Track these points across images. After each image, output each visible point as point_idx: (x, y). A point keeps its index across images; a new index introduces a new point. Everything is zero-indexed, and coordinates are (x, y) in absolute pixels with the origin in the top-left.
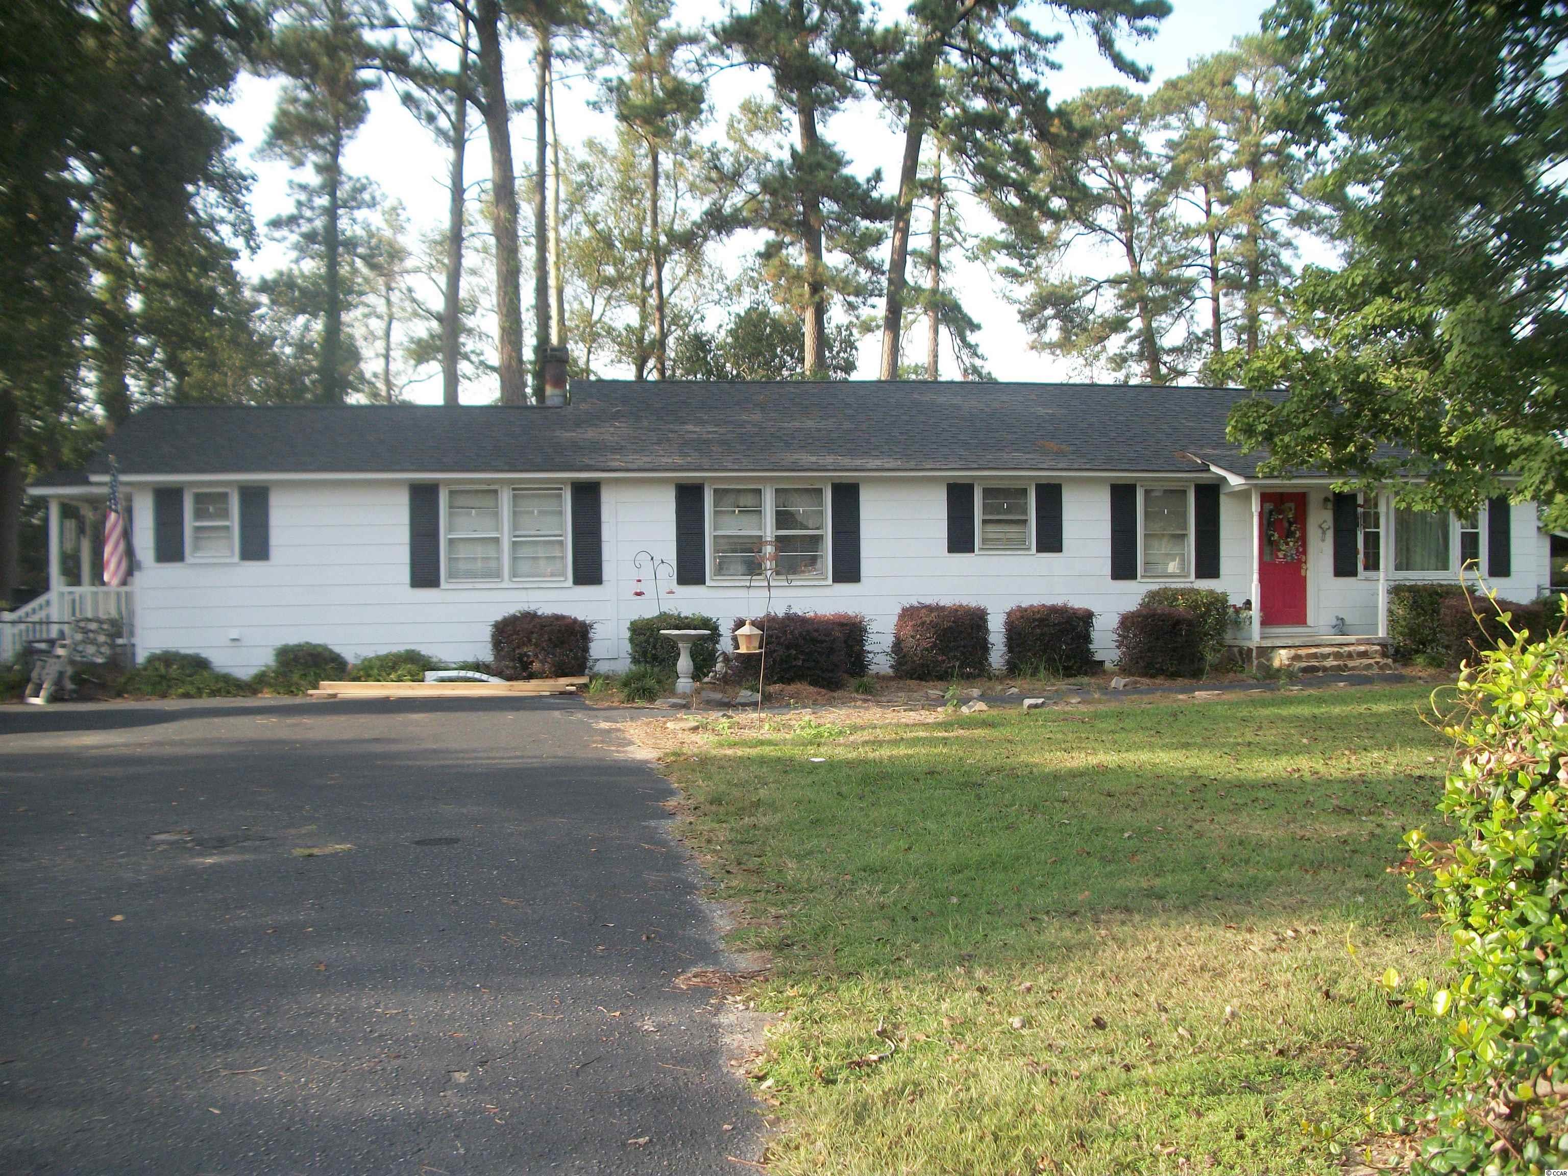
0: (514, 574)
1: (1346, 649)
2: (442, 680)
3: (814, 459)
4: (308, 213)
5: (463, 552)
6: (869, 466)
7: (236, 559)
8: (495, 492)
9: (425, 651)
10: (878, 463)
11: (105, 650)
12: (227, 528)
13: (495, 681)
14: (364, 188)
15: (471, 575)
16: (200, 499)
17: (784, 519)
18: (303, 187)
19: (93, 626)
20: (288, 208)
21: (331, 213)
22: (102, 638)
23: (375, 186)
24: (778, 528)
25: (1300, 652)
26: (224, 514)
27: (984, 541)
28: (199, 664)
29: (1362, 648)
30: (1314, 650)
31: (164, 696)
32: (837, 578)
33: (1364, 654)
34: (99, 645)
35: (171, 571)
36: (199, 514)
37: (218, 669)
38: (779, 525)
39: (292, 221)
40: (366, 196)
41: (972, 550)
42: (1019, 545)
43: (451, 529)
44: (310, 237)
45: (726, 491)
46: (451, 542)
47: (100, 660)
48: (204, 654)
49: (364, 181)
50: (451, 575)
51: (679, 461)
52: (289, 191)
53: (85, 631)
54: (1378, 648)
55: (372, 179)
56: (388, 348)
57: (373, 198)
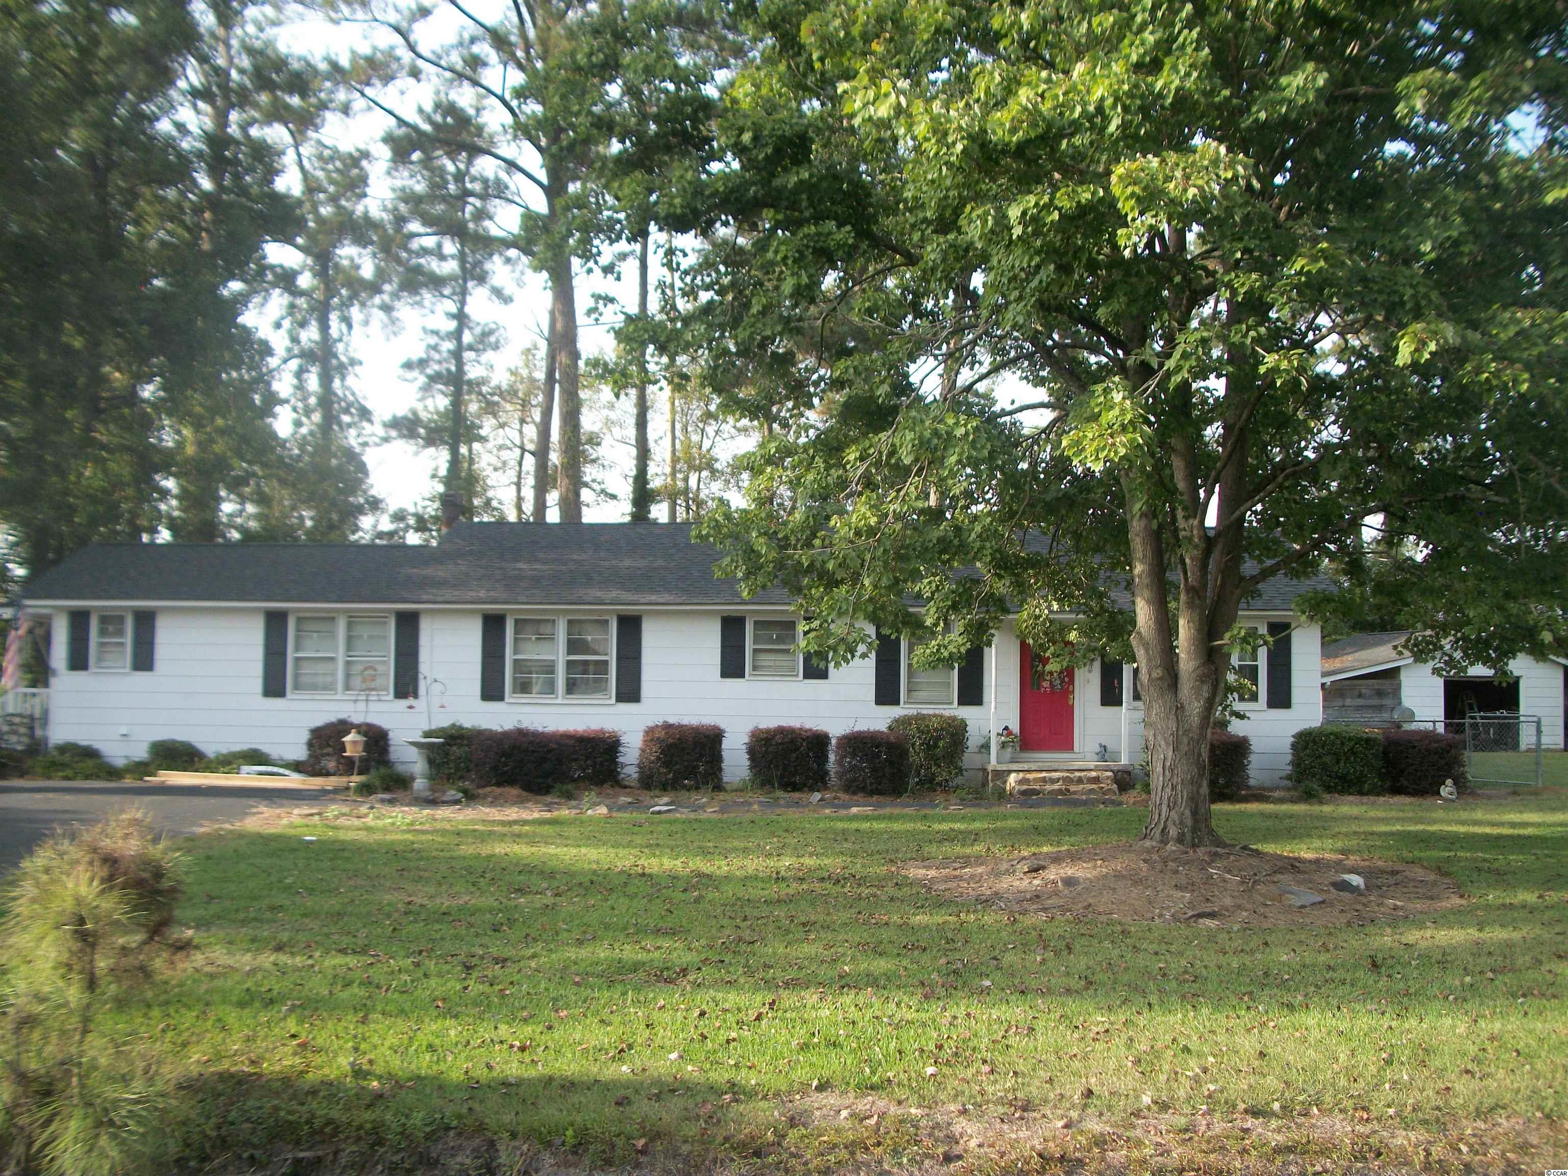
0: (347, 687)
1: (1077, 774)
2: (261, 774)
3: (599, 594)
4: (437, 357)
5: (307, 669)
6: (642, 600)
7: (128, 670)
8: (333, 619)
9: (265, 749)
10: (653, 598)
11: (25, 740)
12: (122, 644)
13: (295, 776)
14: (491, 332)
15: (314, 687)
16: (104, 620)
17: (574, 646)
18: (436, 333)
19: (17, 720)
20: (418, 353)
21: (457, 355)
22: (23, 730)
23: (502, 331)
24: (569, 653)
25: (1030, 776)
26: (120, 632)
27: (755, 668)
28: (90, 753)
29: (1094, 774)
30: (1044, 774)
31: (49, 778)
32: (621, 698)
33: (1096, 780)
34: (20, 735)
35: (79, 677)
36: (103, 632)
37: (107, 760)
38: (570, 651)
39: (422, 363)
40: (492, 339)
41: (742, 676)
42: (790, 672)
43: (297, 649)
44: (435, 378)
45: (525, 621)
46: (298, 659)
47: (20, 748)
48: (97, 745)
49: (493, 326)
50: (297, 687)
51: (482, 594)
52: (423, 336)
53: (11, 724)
54: (1110, 774)
55: (500, 323)
56: (519, 477)
57: (498, 342)
